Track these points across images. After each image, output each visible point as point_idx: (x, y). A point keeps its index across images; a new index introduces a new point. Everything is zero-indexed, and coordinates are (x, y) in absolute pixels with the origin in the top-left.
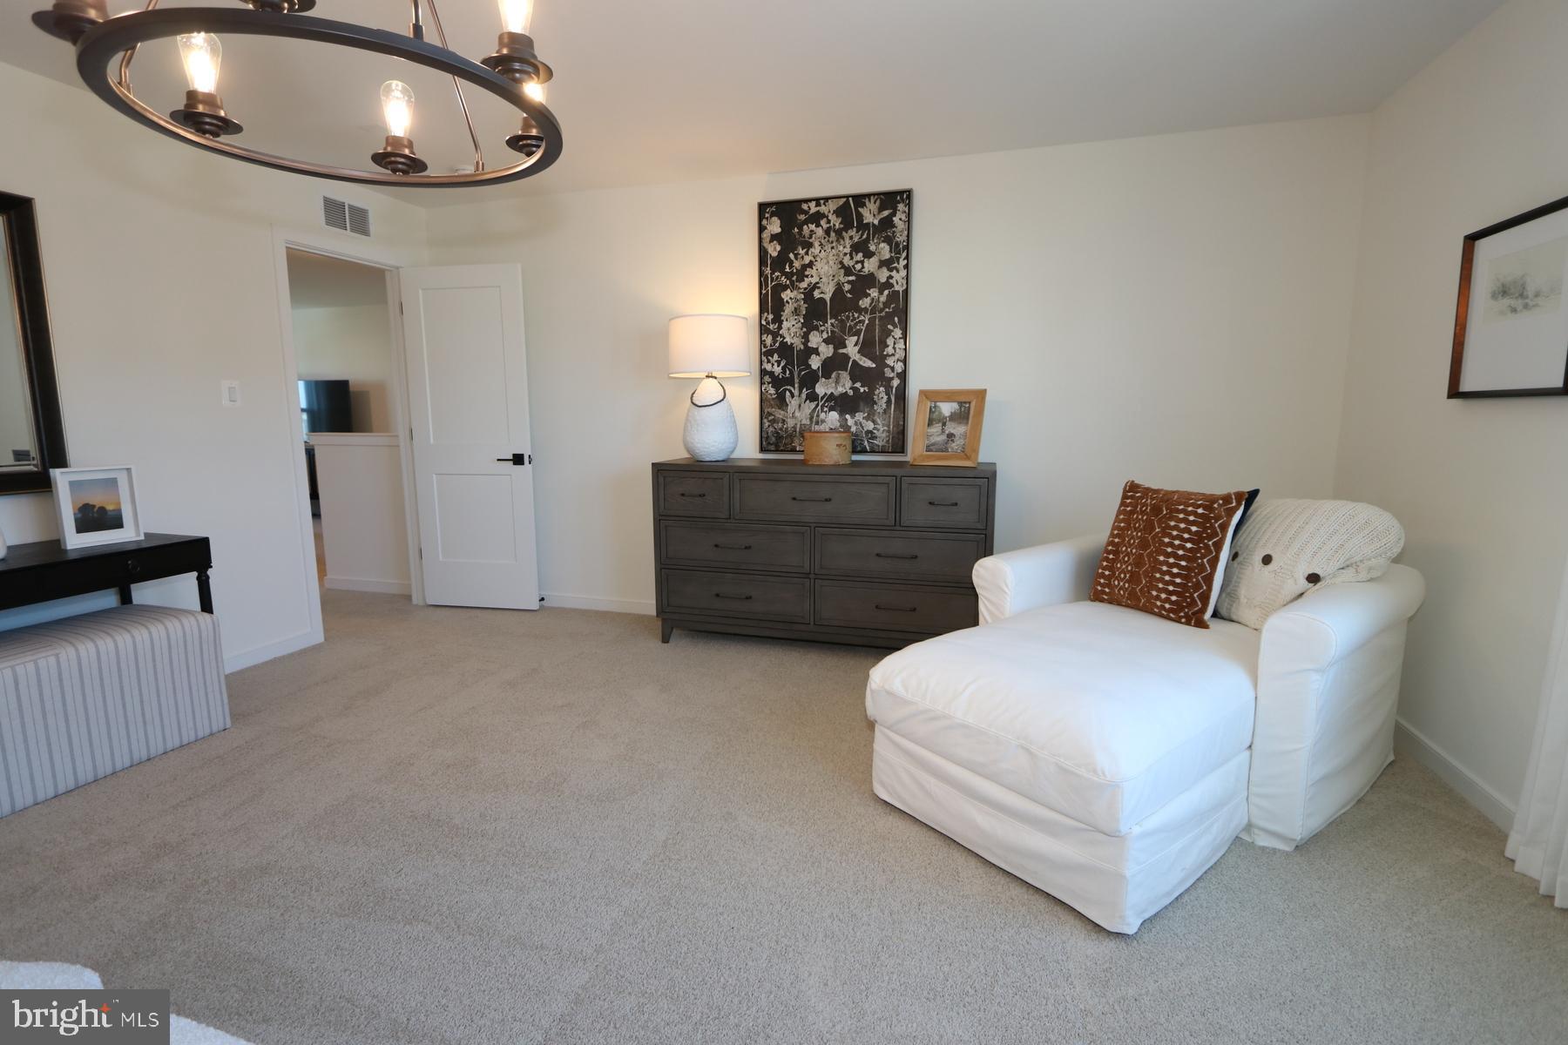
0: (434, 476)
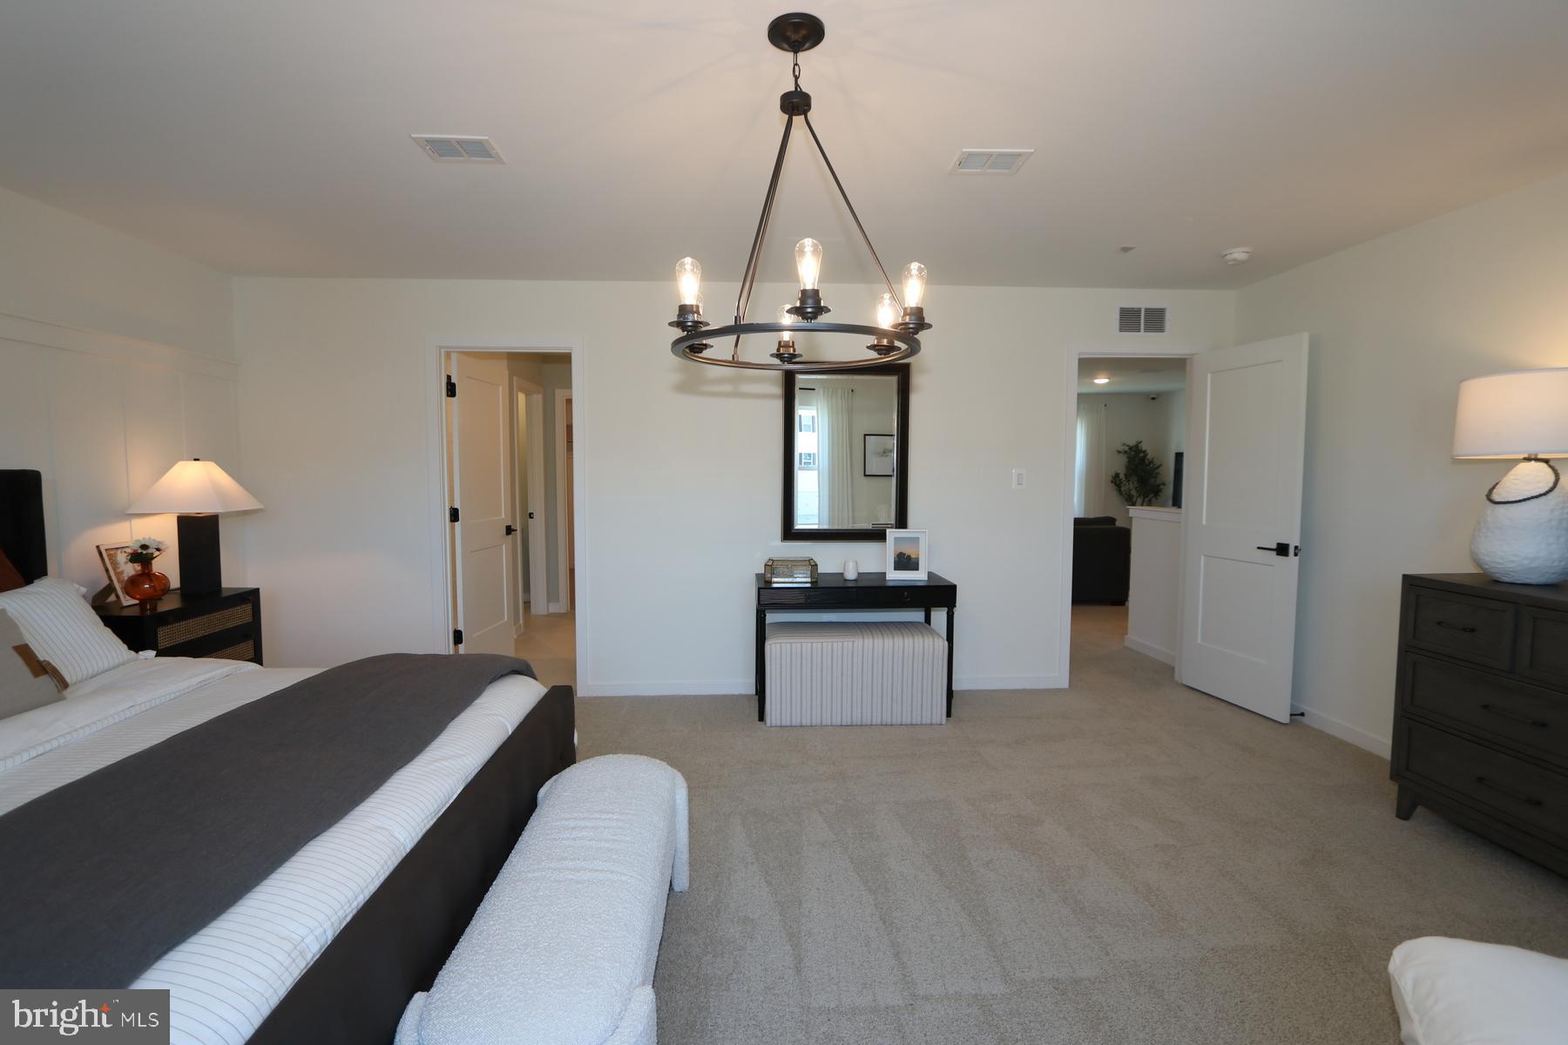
0: (1203, 557)
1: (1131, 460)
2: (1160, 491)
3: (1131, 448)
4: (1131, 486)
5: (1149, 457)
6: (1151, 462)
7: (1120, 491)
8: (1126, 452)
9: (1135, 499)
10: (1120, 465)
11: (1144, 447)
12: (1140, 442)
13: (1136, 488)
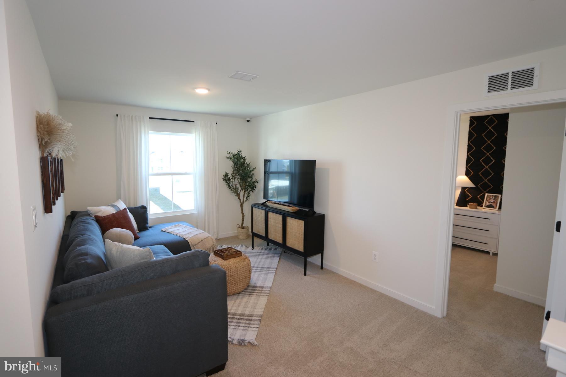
1: (235, 164)
2: (255, 186)
3: (234, 156)
4: (236, 182)
5: (247, 161)
6: (248, 165)
7: (229, 186)
8: (231, 158)
9: (239, 191)
10: (228, 167)
11: (243, 154)
12: (241, 151)
13: (240, 183)
